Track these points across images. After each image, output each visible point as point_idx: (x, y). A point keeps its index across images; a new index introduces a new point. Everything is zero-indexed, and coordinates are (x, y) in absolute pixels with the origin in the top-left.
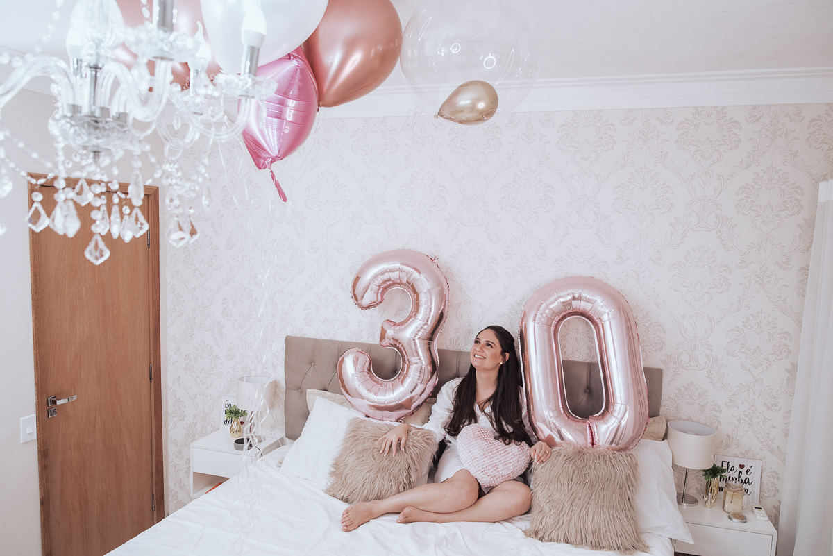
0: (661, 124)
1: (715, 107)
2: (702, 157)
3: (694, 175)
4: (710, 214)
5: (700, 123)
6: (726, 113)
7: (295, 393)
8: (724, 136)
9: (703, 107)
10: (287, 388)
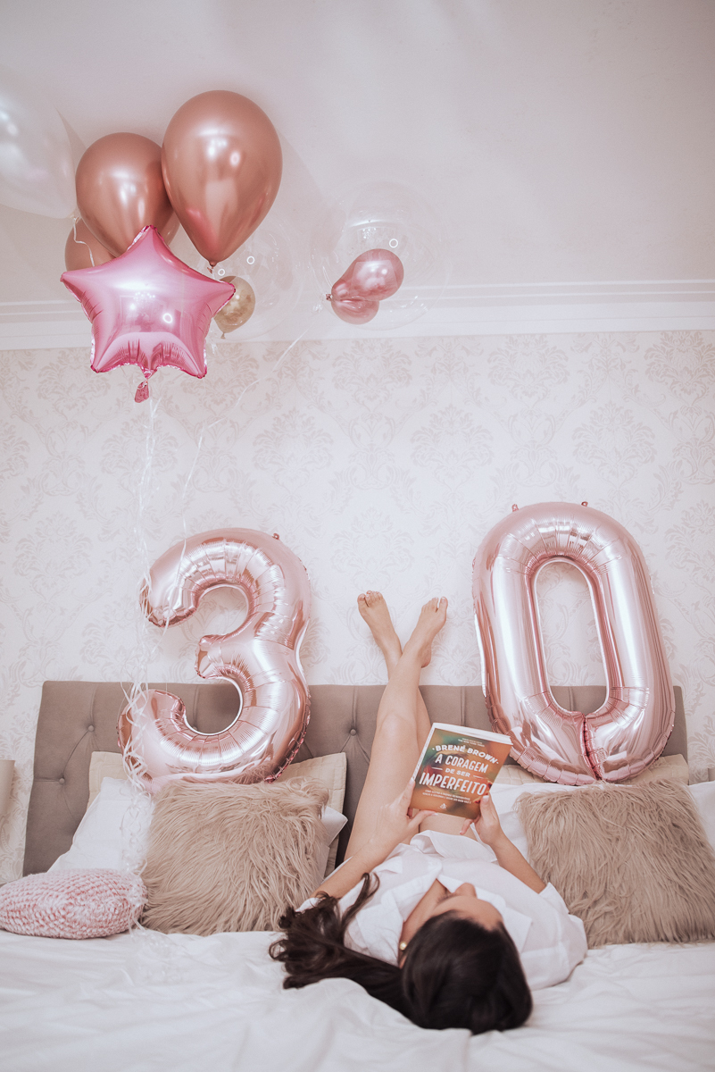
0: (624, 350)
1: (688, 332)
2: (682, 390)
3: (676, 413)
4: (706, 461)
5: (672, 350)
6: (702, 339)
7: (52, 787)
8: (706, 365)
9: (673, 332)
10: (37, 777)
